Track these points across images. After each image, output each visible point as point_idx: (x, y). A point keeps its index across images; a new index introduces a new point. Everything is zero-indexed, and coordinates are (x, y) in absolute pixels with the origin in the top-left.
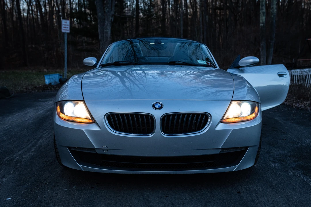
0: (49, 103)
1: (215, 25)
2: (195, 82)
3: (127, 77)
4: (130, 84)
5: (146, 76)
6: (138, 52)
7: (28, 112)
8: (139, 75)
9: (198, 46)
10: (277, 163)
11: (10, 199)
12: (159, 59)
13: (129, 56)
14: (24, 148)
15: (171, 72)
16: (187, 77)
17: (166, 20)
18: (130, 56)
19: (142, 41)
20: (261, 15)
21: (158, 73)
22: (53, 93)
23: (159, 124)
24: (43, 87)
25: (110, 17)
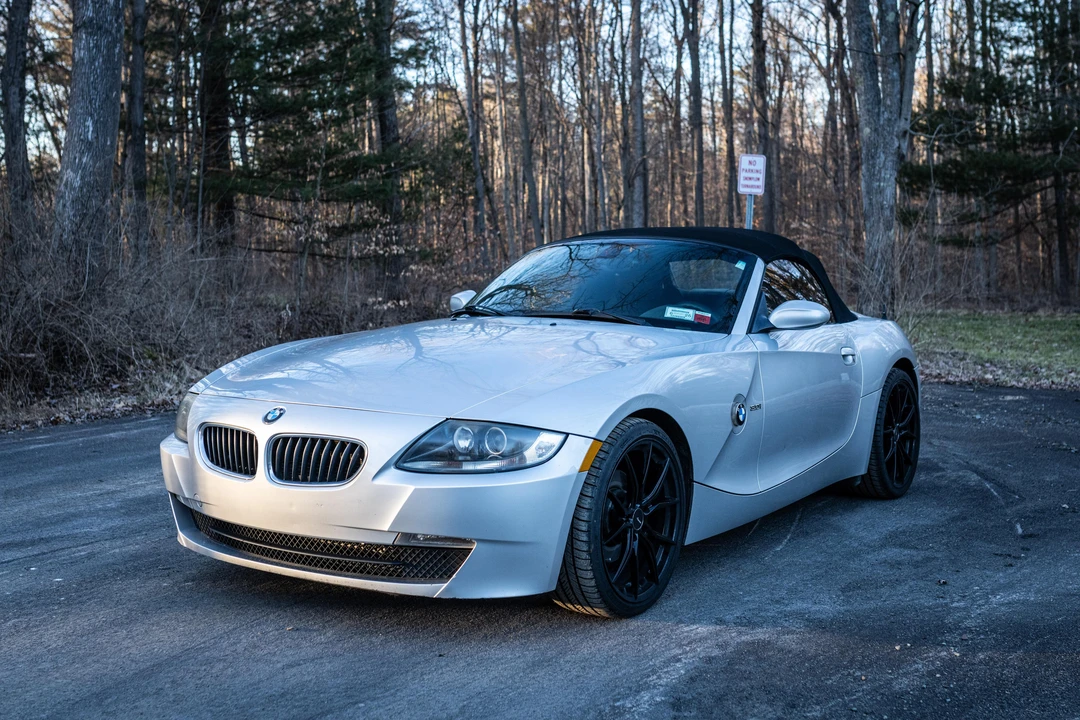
25: (896, 139)
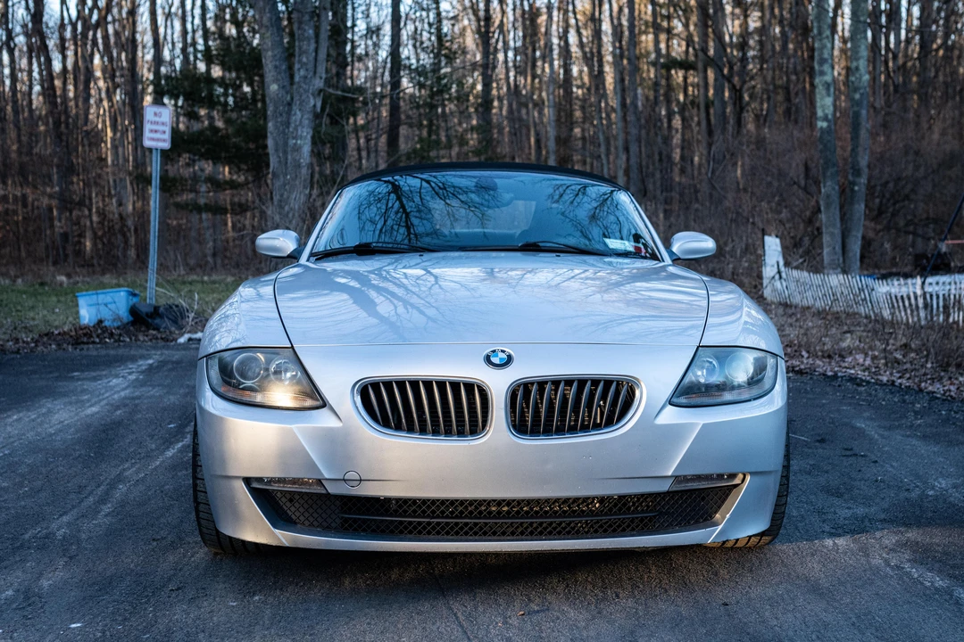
0: (112, 384)
1: (670, 121)
4: (396, 307)
6: (417, 214)
7: (50, 411)
9: (606, 197)
10: (844, 536)
11: (79, 625)
13: (392, 228)
14: (74, 507)
16: (574, 285)
17: (496, 103)
18: (396, 227)
19: (428, 182)
20: (817, 90)
22: (112, 352)
23: (503, 406)
24: (73, 333)
25: (311, 98)
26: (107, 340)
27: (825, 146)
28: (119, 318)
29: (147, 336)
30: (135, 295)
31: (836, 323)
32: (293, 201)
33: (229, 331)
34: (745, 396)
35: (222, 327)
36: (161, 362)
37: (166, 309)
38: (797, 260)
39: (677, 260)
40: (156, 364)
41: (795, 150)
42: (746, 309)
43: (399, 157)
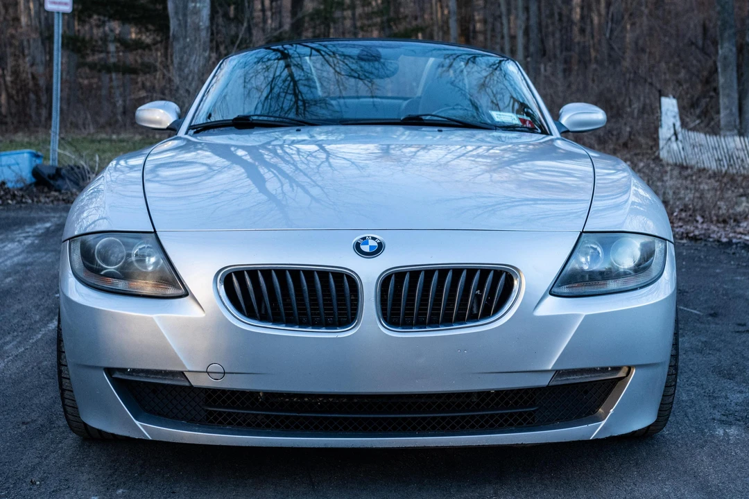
0: (6, 249)
2: (492, 181)
3: (268, 165)
4: (282, 185)
5: (331, 160)
6: (306, 83)
8: (309, 158)
9: (495, 67)
10: (735, 424)
12: (374, 105)
13: (279, 95)
15: (413, 149)
16: (464, 163)
18: (283, 95)
19: (318, 51)
21: (369, 151)
22: (12, 214)
26: (10, 202)
27: (723, 7)
28: (21, 179)
29: (48, 197)
30: (37, 156)
31: (731, 186)
32: (192, 64)
33: (97, 208)
34: (632, 285)
35: (92, 203)
36: (58, 225)
37: (68, 171)
38: (695, 121)
39: (565, 133)
40: (53, 228)
41: (693, 10)
42: (633, 188)
43: (304, 17)
